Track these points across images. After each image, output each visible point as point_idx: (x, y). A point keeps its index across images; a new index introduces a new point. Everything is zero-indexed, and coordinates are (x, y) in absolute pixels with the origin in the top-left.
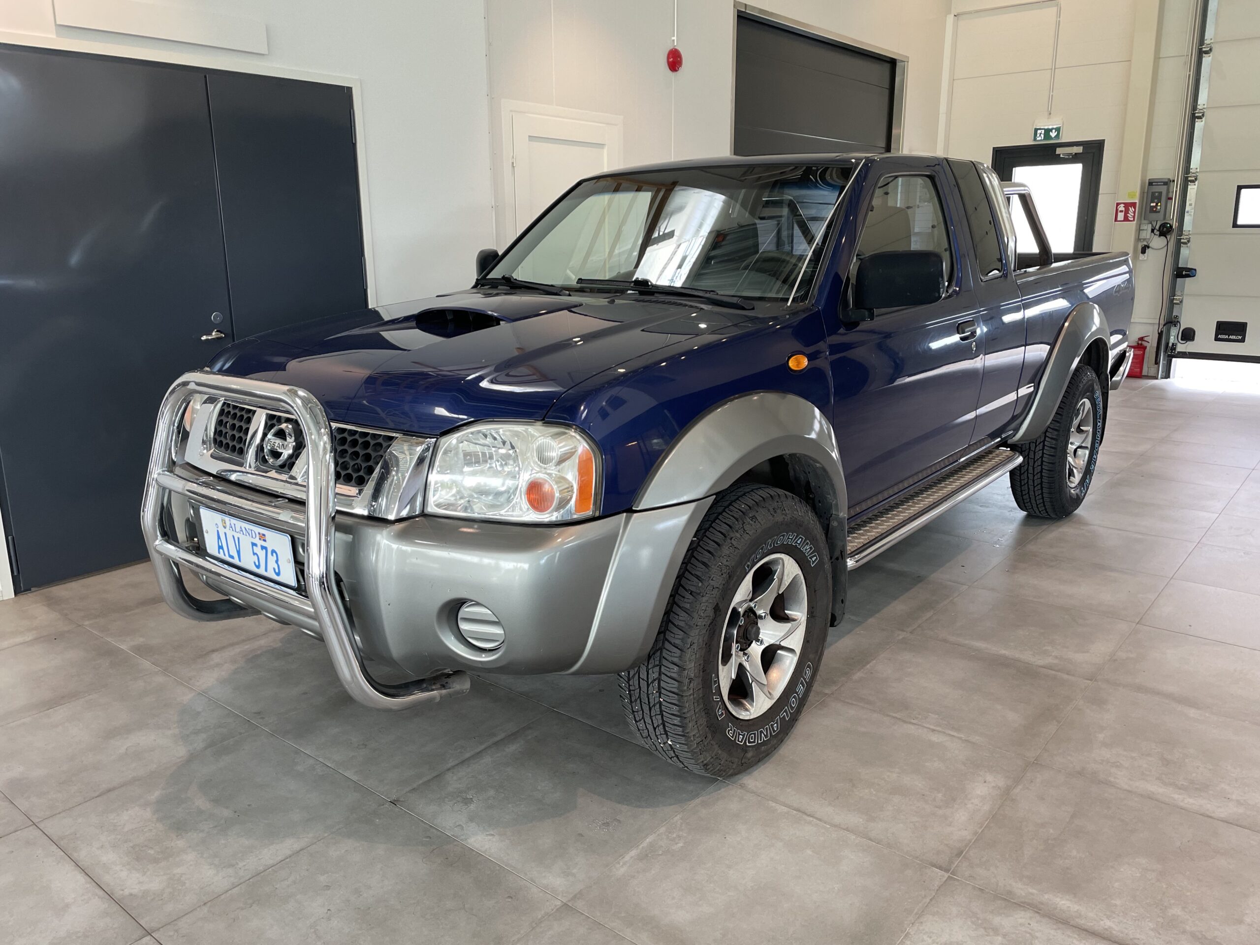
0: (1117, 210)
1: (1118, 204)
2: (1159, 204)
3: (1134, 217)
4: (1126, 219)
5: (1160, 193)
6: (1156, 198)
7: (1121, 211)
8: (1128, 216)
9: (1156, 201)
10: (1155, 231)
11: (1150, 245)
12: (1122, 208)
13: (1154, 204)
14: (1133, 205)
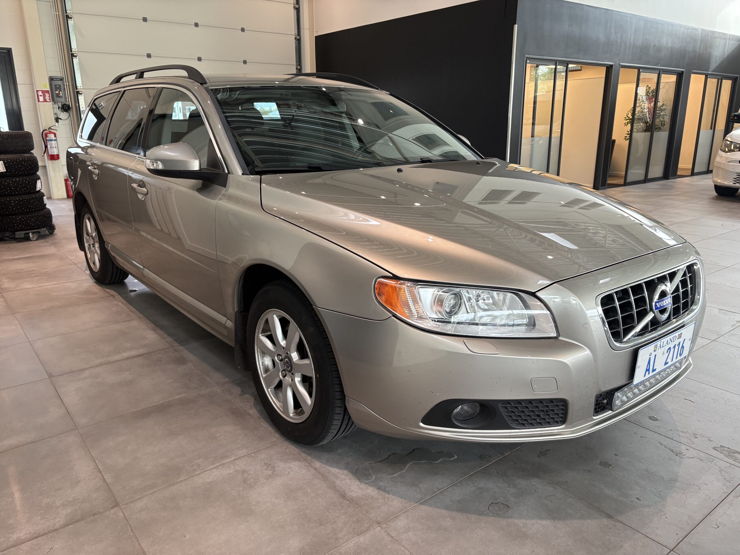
0: (38, 95)
1: (37, 91)
2: (61, 92)
3: (50, 99)
4: (45, 101)
5: (60, 85)
6: (58, 88)
7: (41, 96)
8: (46, 99)
9: (58, 90)
10: (60, 109)
11: (60, 117)
12: (40, 93)
13: (57, 92)
14: (47, 92)
